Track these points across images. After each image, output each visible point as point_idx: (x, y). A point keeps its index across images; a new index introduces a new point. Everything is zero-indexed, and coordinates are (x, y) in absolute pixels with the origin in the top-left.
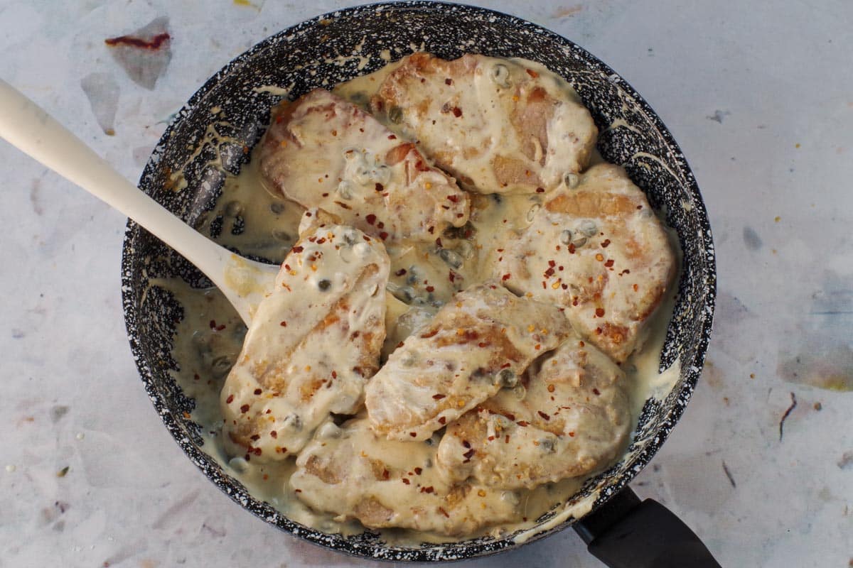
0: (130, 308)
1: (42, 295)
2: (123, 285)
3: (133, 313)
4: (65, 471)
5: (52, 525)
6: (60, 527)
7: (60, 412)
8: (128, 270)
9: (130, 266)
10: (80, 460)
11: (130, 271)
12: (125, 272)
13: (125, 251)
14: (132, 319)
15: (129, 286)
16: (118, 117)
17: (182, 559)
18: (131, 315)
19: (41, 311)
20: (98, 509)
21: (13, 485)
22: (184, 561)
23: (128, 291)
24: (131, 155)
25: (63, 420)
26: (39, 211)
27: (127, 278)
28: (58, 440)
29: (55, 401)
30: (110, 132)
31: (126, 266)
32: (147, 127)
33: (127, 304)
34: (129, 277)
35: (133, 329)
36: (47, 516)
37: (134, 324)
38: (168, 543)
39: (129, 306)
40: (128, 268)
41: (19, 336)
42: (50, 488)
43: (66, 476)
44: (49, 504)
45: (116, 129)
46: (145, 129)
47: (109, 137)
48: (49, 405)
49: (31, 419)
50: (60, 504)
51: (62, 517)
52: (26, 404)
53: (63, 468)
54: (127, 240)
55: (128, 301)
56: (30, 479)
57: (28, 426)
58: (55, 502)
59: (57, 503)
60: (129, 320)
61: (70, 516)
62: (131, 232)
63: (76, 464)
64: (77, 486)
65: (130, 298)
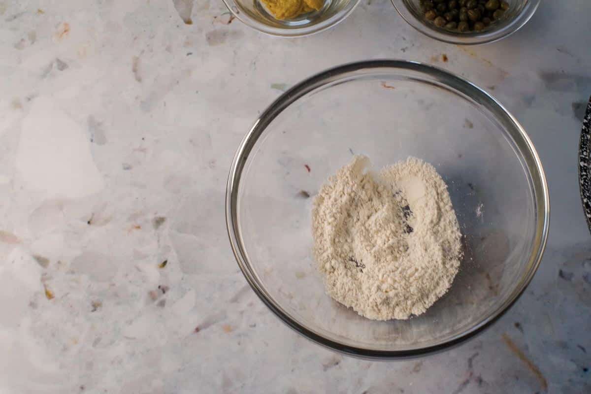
0: (585, 179)
1: (143, 139)
2: (581, 161)
3: (588, 183)
4: (165, 263)
5: (156, 302)
6: (162, 304)
7: (159, 221)
8: (585, 151)
9: (586, 148)
10: (175, 254)
11: (587, 152)
12: (583, 152)
13: (583, 136)
14: (587, 187)
15: (585, 162)
16: (193, 11)
17: (253, 324)
18: (587, 184)
19: (143, 150)
20: (190, 290)
21: (127, 275)
22: (255, 326)
23: (584, 166)
24: (204, 37)
25: (161, 227)
26: (139, 80)
27: (584, 156)
28: (158, 241)
29: (156, 214)
30: (189, 22)
31: (583, 148)
32: (215, 17)
33: (584, 175)
34: (585, 156)
35: (588, 194)
36: (152, 296)
37: (588, 191)
38: (242, 313)
39: (585, 177)
40: (585, 149)
41: (128, 168)
42: (154, 276)
43: (166, 266)
44: (154, 288)
45: (193, 20)
46: (214, 19)
47: (188, 25)
48: (151, 217)
49: (139, 227)
50: (161, 287)
51: (164, 297)
52: (134, 217)
53: (163, 261)
54: (585, 129)
55: (584, 173)
56: (139, 270)
57: (136, 232)
58: (158, 286)
59: (159, 287)
60: (585, 188)
61: (169, 296)
62: (588, 123)
63: (172, 257)
64: (174, 274)
65: (586, 172)
